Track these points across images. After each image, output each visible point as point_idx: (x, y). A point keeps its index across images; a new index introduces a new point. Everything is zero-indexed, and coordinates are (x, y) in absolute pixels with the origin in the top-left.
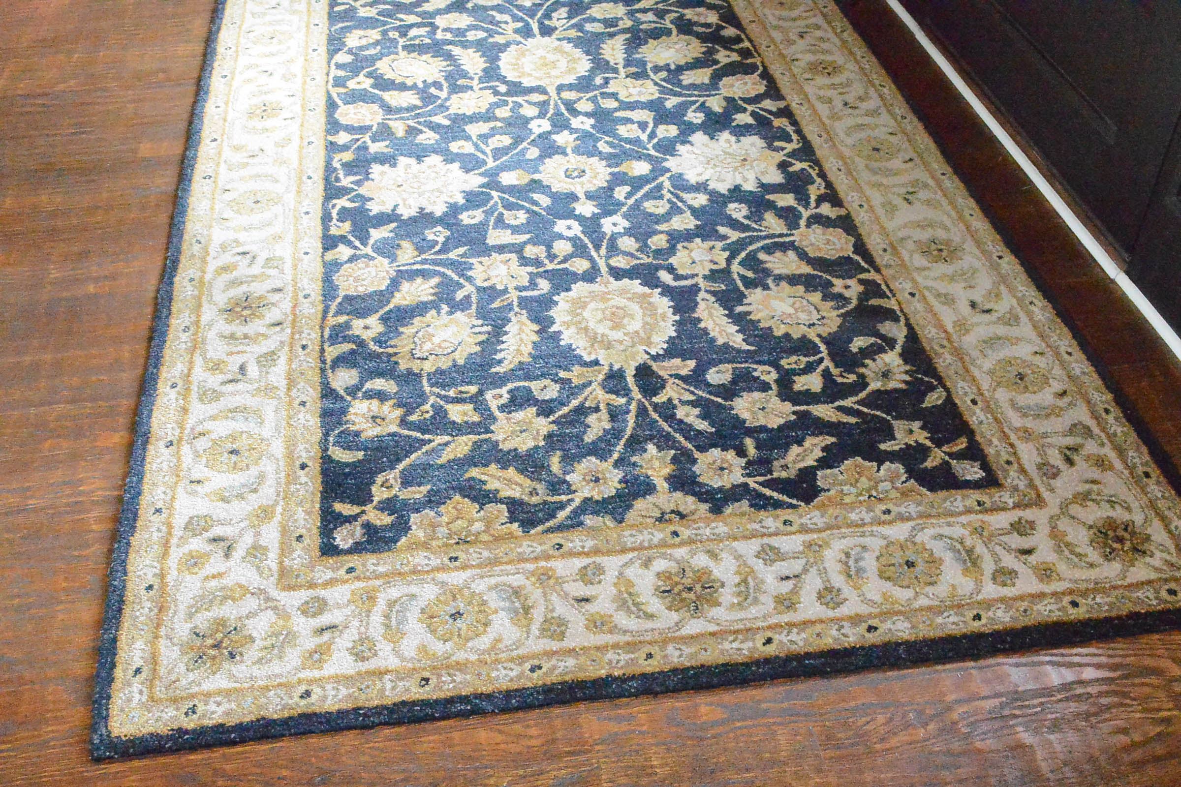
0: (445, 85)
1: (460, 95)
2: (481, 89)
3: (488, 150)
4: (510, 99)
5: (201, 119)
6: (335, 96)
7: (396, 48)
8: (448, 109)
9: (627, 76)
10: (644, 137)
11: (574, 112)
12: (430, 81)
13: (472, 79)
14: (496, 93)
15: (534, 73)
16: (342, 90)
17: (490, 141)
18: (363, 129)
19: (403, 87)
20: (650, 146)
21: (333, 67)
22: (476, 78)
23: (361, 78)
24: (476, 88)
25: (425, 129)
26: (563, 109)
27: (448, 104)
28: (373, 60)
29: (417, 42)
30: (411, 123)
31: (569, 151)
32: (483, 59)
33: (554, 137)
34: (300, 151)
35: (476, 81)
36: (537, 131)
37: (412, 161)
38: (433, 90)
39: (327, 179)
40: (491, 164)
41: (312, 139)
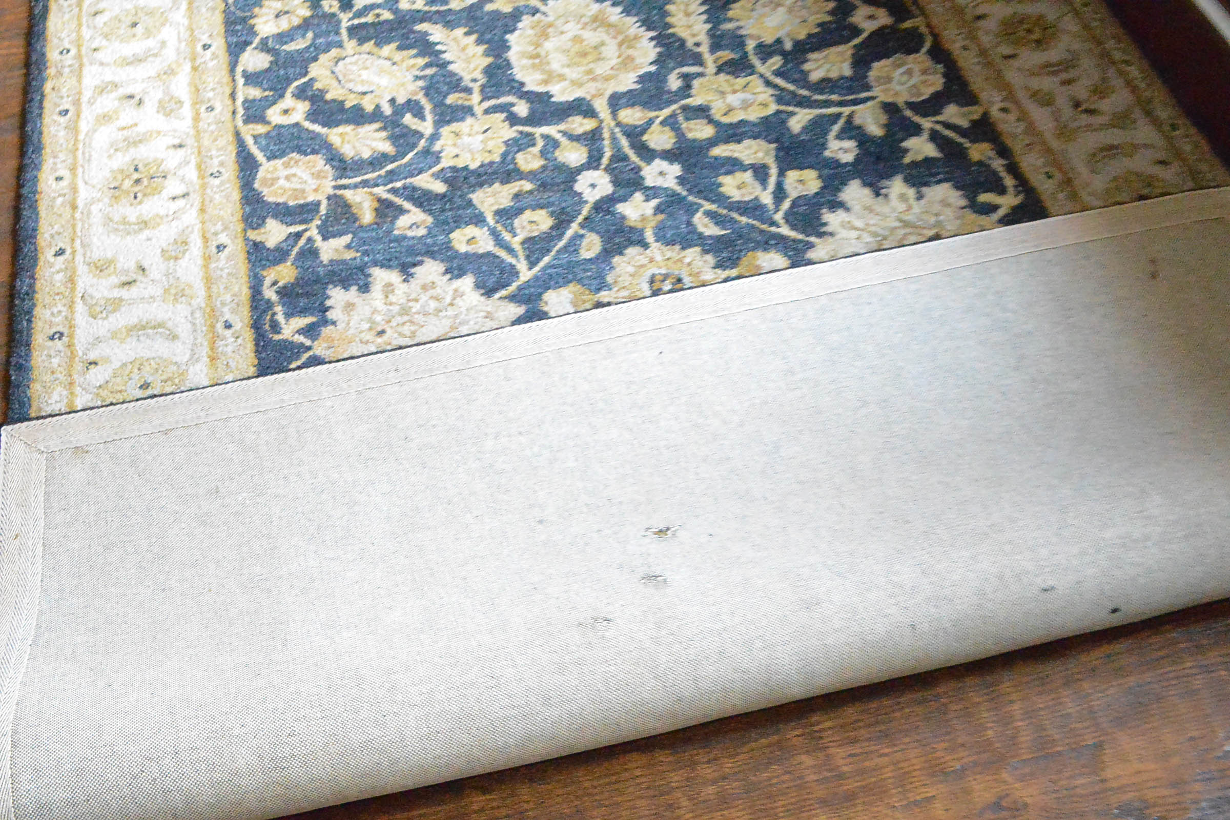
0: (428, 107)
1: (455, 126)
2: (487, 112)
3: (515, 243)
4: (539, 131)
5: (34, 207)
6: (250, 141)
7: (337, 33)
8: (438, 159)
9: (720, 70)
10: (767, 199)
11: (647, 154)
12: (401, 100)
13: (468, 90)
14: (513, 120)
15: (566, 71)
16: (261, 129)
17: (517, 222)
18: (305, 212)
19: (358, 116)
20: (779, 217)
21: (241, 81)
22: (476, 87)
23: (288, 101)
24: (478, 110)
25: (407, 205)
26: (624, 142)
27: (437, 147)
28: (303, 61)
29: (369, 19)
30: (381, 191)
31: (649, 236)
32: (481, 49)
33: (621, 208)
34: (206, 266)
35: (476, 97)
36: (591, 196)
37: (393, 276)
38: (408, 119)
39: (256, 326)
40: (526, 274)
41: (223, 239)
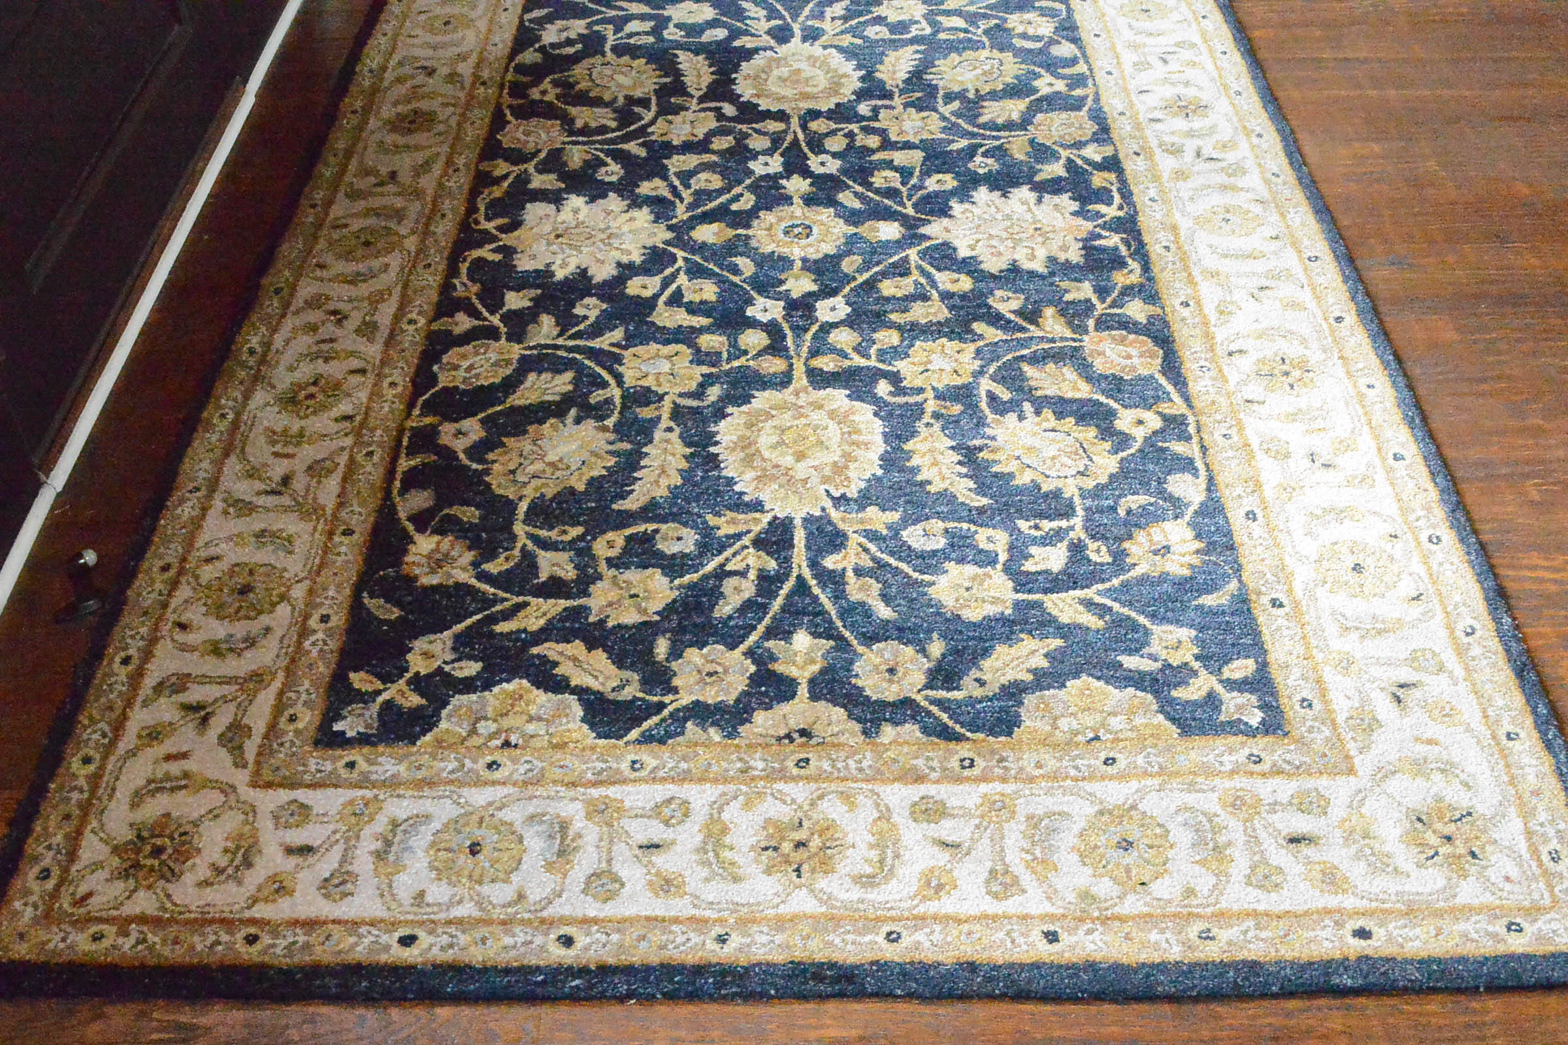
0: (984, 405)
1: (959, 381)
2: (921, 390)
3: (915, 275)
4: (873, 363)
6: (1175, 396)
7: (1087, 509)
8: (978, 352)
9: (661, 398)
10: (682, 279)
11: (773, 329)
12: (1012, 417)
13: (936, 416)
14: (895, 379)
15: (827, 421)
16: (1165, 408)
17: (911, 289)
19: (1062, 407)
20: (680, 263)
21: (1199, 464)
22: (927, 418)
23: (1139, 433)
24: (930, 394)
25: (1012, 317)
26: (789, 342)
27: (977, 364)
28: (1125, 477)
29: (1047, 525)
30: (1034, 331)
31: (798, 264)
32: (915, 462)
33: (814, 288)
35: (931, 406)
36: (838, 301)
37: (1027, 265)
38: (1005, 395)
40: (913, 254)
41: (1185, 312)
